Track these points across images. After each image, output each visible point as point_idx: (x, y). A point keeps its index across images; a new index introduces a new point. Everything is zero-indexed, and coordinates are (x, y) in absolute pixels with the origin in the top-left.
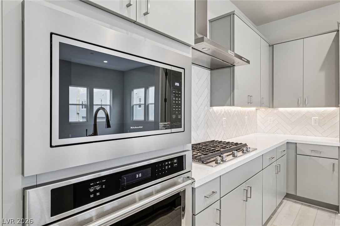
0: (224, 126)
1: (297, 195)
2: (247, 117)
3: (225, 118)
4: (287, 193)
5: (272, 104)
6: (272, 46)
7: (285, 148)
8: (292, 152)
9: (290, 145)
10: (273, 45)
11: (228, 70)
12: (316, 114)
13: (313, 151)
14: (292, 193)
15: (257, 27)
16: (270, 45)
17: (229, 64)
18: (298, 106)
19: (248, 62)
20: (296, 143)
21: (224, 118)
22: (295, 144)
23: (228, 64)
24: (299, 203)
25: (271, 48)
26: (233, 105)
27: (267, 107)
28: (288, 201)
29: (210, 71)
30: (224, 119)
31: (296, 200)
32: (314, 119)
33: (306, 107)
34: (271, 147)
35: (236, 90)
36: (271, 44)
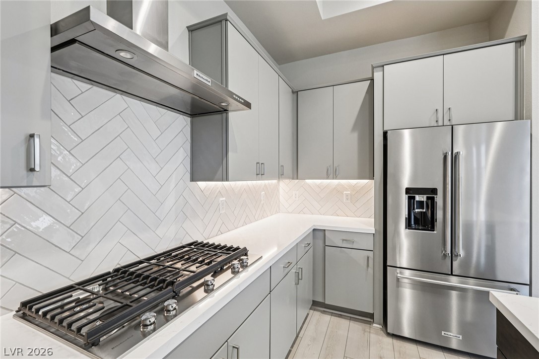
0: (222, 212)
1: (326, 303)
2: (264, 193)
3: (224, 199)
4: (313, 301)
5: (296, 175)
6: (295, 93)
7: (310, 240)
8: (320, 243)
9: (317, 232)
10: (297, 92)
11: (217, 117)
12: (347, 187)
13: (344, 241)
14: (320, 299)
15: (279, 66)
16: (294, 91)
17: (217, 107)
18: (328, 178)
19: (248, 105)
20: (325, 230)
21: (221, 199)
22: (323, 231)
23: (215, 106)
24: (329, 312)
25: (295, 95)
26: (227, 180)
27: (289, 178)
28: (315, 312)
29: (189, 119)
30: (222, 201)
31: (325, 308)
32: (345, 193)
33: (336, 178)
34: (291, 244)
35: (230, 154)
36: (296, 89)
